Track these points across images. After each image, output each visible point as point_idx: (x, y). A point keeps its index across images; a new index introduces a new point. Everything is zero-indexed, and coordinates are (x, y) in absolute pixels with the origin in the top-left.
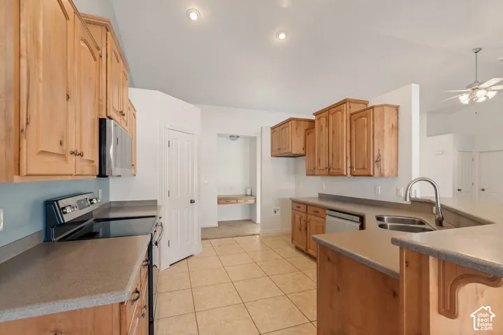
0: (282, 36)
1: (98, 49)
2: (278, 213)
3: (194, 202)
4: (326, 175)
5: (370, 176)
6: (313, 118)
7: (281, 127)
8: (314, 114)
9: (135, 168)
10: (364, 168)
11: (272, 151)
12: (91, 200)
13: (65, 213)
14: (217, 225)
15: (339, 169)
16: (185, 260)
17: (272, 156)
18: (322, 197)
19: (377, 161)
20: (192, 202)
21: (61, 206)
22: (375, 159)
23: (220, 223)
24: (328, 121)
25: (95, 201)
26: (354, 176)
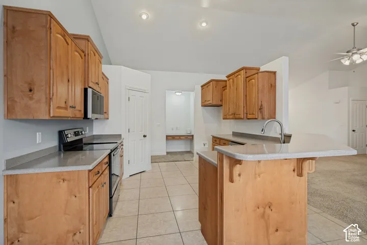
0: (204, 24)
1: (83, 52)
2: (206, 146)
3: (146, 136)
4: (233, 119)
5: (256, 119)
6: (226, 79)
7: (207, 86)
8: (226, 77)
9: (108, 115)
10: (253, 114)
11: (202, 103)
12: (81, 132)
13: (68, 137)
14: (165, 154)
15: (240, 115)
16: (140, 174)
17: (202, 106)
18: (235, 134)
19: (260, 109)
20: (145, 136)
21: (66, 134)
22: (259, 108)
23: (168, 153)
24: (233, 82)
25: (83, 133)
26: (248, 119)
